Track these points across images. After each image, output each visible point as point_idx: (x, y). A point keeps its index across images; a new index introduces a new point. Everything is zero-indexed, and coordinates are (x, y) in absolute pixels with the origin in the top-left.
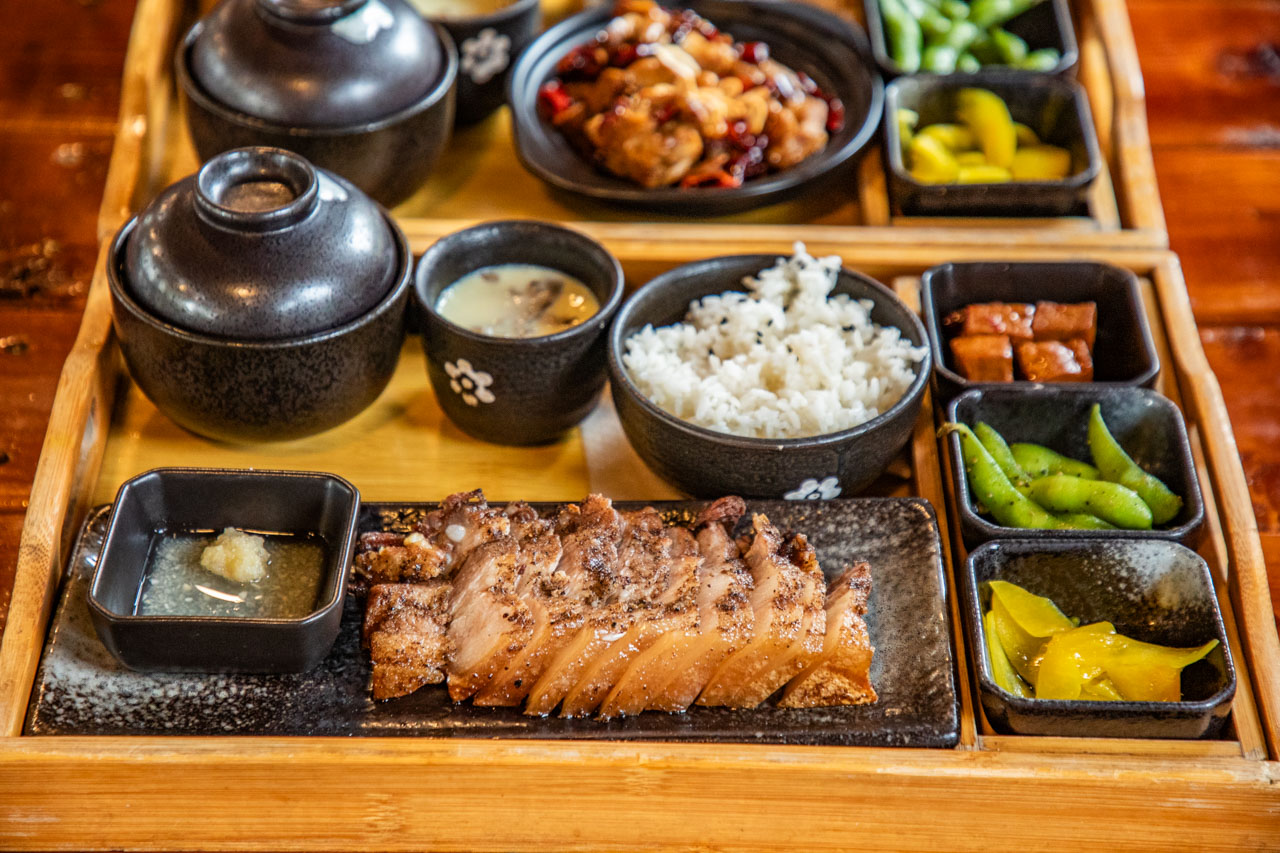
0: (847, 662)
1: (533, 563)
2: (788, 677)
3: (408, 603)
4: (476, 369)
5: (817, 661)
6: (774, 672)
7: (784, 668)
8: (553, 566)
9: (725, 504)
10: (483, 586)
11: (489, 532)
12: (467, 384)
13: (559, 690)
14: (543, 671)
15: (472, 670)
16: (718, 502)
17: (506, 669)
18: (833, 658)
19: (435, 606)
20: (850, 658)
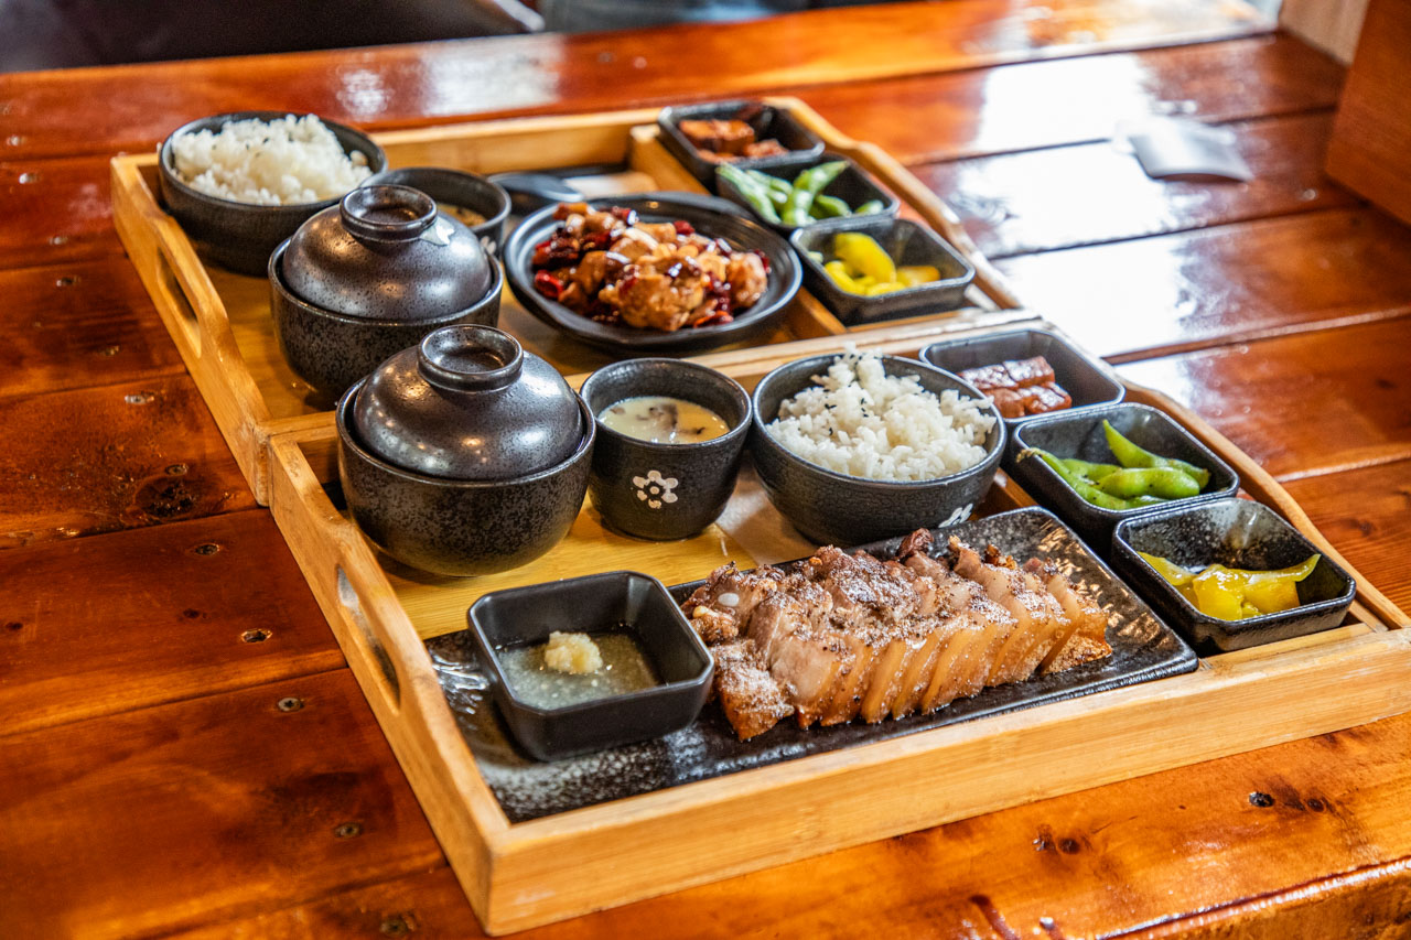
0: (1092, 626)
1: (816, 606)
2: (1049, 648)
3: (729, 660)
4: (664, 477)
5: (1070, 630)
6: (1040, 646)
7: (1046, 642)
8: (831, 605)
9: (920, 535)
10: (784, 634)
11: (763, 591)
12: (655, 491)
13: (891, 697)
14: (870, 685)
15: (817, 698)
16: (914, 535)
17: (843, 690)
18: (1081, 624)
19: (750, 657)
20: (1094, 621)
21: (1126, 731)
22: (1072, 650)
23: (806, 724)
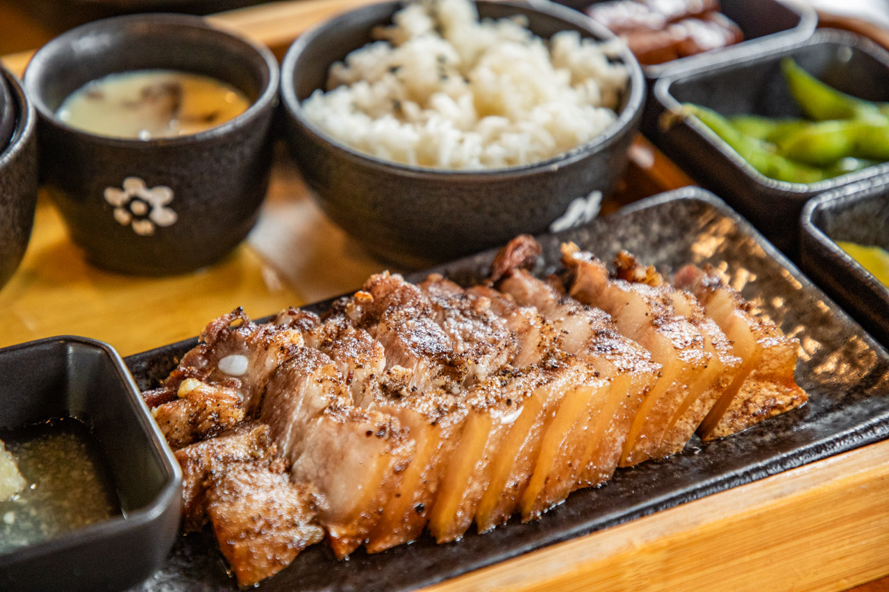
0: (774, 364)
1: (360, 367)
2: (711, 403)
3: (226, 461)
4: (150, 186)
5: (741, 374)
6: (698, 402)
7: (706, 394)
8: (382, 363)
9: (520, 245)
10: (311, 412)
11: (282, 349)
12: (138, 208)
13: (473, 500)
14: (441, 485)
15: (357, 510)
16: (511, 246)
17: (398, 495)
18: (758, 364)
19: (261, 453)
20: (776, 357)
21: (834, 524)
22: (746, 403)
23: (344, 552)
